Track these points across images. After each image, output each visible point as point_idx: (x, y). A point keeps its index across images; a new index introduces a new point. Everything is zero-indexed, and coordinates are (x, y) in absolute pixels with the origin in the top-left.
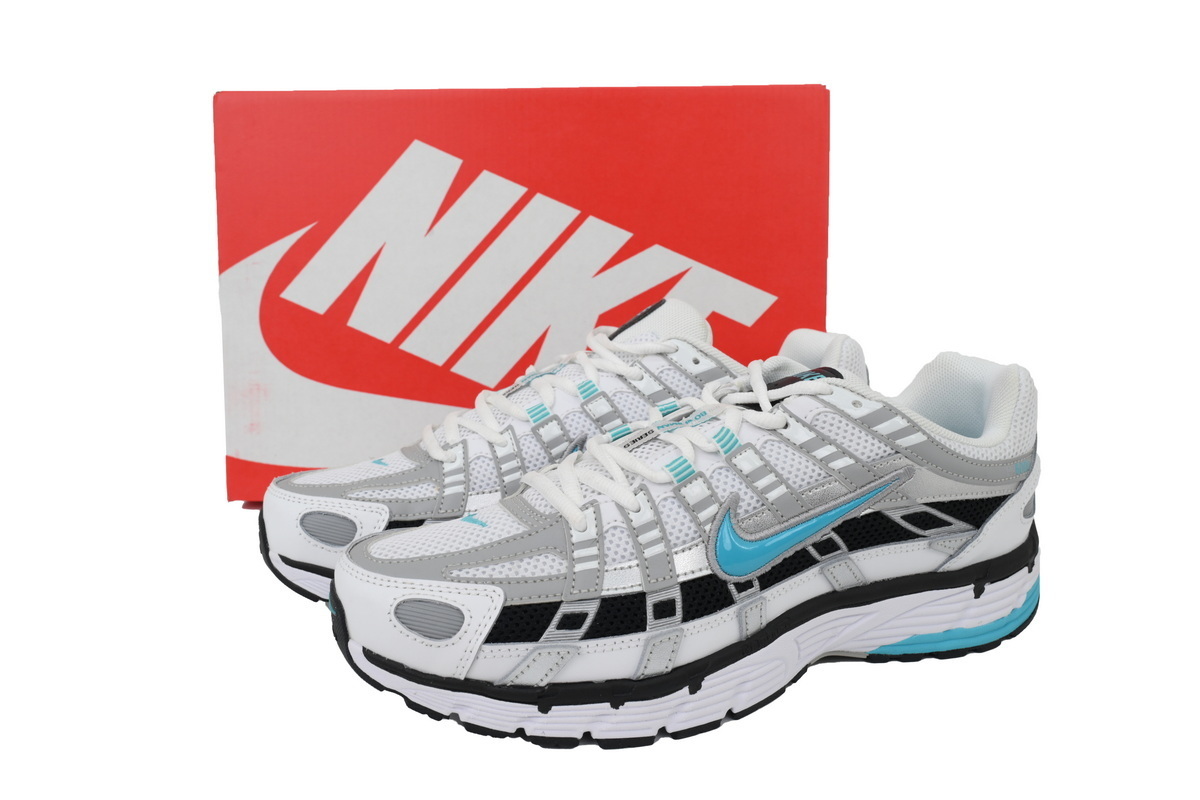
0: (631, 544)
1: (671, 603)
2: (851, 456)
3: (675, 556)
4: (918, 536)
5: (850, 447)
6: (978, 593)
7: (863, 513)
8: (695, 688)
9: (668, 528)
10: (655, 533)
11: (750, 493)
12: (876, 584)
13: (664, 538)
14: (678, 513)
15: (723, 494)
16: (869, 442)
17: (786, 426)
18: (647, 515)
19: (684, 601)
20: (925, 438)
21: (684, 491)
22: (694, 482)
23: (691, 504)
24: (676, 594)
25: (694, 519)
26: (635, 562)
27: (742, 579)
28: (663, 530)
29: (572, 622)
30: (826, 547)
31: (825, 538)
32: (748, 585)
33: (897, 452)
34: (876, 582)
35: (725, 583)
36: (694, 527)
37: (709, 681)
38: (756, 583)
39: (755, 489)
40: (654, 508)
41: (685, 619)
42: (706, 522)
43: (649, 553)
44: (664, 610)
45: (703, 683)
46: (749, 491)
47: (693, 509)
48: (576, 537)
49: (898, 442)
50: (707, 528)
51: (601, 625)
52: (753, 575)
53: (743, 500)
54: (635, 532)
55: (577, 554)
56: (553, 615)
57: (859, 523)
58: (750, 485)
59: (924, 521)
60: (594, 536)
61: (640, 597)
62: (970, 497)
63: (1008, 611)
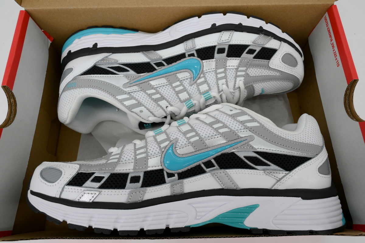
0: (227, 74)
1: (218, 53)
2: (147, 93)
3: (214, 68)
4: (122, 64)
5: (147, 97)
6: (96, 45)
7: (145, 74)
8: (214, 25)
9: (215, 77)
10: (219, 76)
11: (185, 85)
12: (138, 52)
13: (217, 74)
14: (211, 82)
15: (195, 86)
16: (139, 97)
17: (167, 107)
18: (220, 82)
19: (214, 53)
20: (117, 97)
21: (208, 88)
22: (204, 91)
23: (206, 84)
24: (216, 55)
25: (206, 79)
26: (227, 68)
27: (192, 57)
28: (217, 76)
29: (251, 52)
30: (159, 64)
31: (160, 67)
32: (190, 55)
33: (129, 93)
34: (137, 52)
35: (198, 57)
36: (206, 76)
37: (209, 26)
38: (187, 55)
39: (183, 86)
40: (218, 84)
41: (215, 47)
42: (202, 77)
43: (222, 70)
44: (221, 51)
45: (211, 26)
46: (185, 86)
47: (206, 82)
48: (243, 78)
49: (128, 96)
50: (202, 75)
51: (243, 49)
52: (187, 58)
53: (188, 83)
54: (225, 77)
55: (243, 73)
56: (257, 55)
57: (147, 71)
58: (185, 88)
59: (119, 69)
60: (237, 78)
61: (229, 55)
62: (99, 75)
63: (82, 38)
